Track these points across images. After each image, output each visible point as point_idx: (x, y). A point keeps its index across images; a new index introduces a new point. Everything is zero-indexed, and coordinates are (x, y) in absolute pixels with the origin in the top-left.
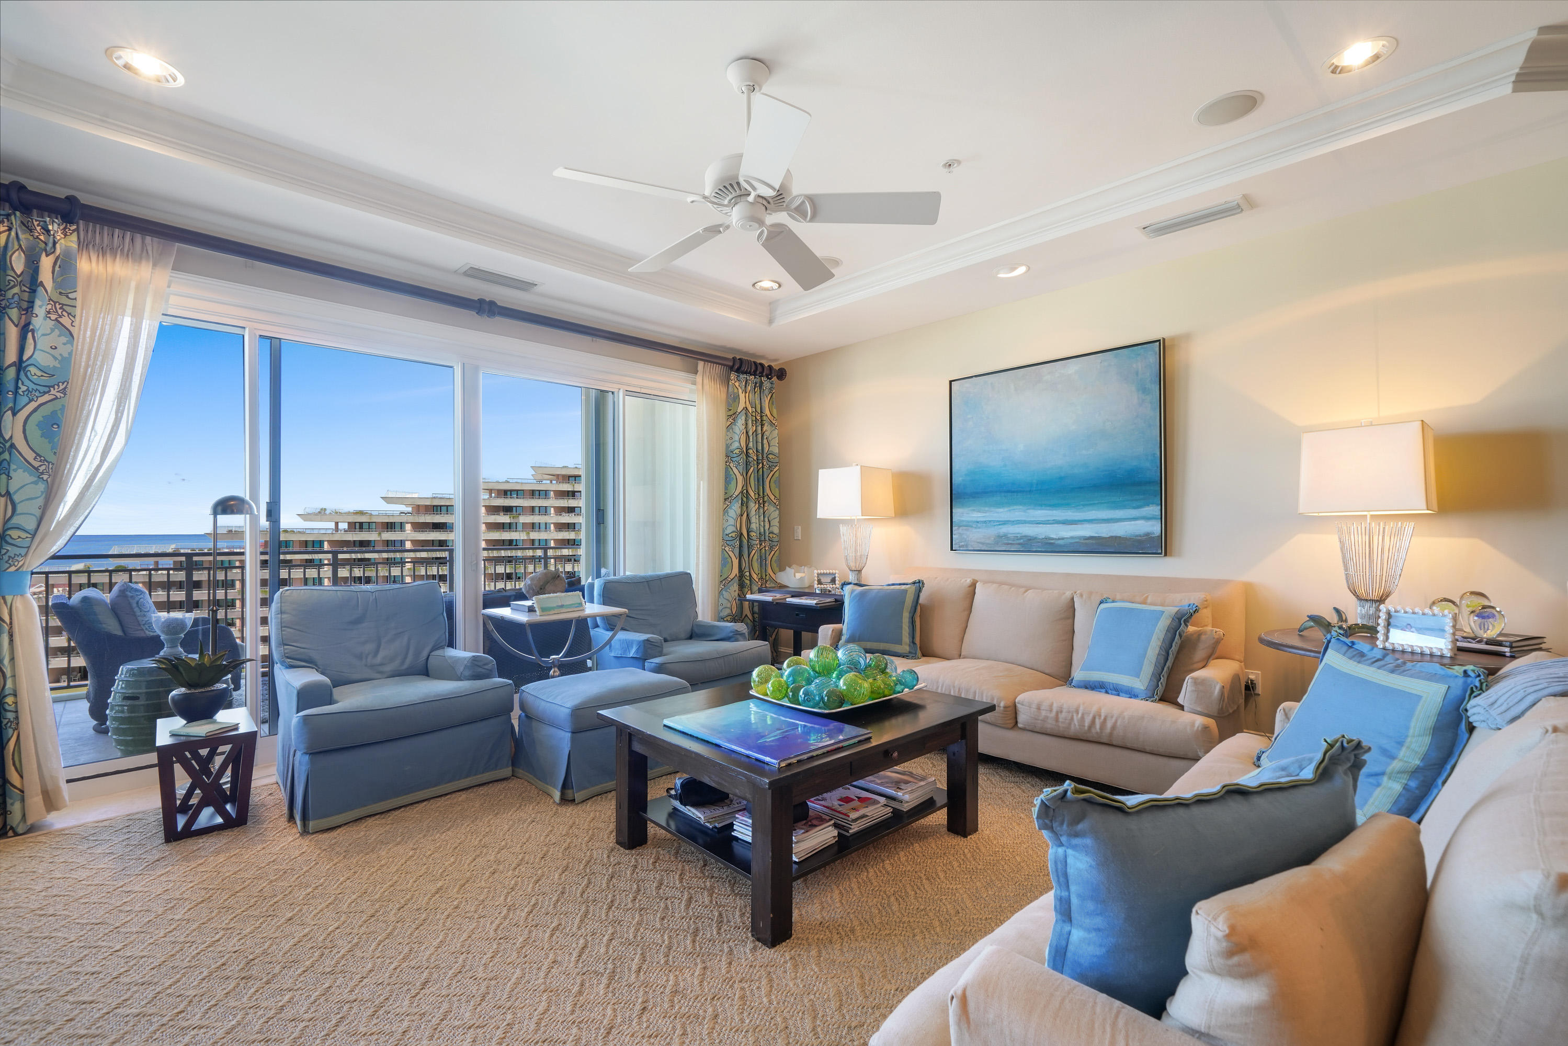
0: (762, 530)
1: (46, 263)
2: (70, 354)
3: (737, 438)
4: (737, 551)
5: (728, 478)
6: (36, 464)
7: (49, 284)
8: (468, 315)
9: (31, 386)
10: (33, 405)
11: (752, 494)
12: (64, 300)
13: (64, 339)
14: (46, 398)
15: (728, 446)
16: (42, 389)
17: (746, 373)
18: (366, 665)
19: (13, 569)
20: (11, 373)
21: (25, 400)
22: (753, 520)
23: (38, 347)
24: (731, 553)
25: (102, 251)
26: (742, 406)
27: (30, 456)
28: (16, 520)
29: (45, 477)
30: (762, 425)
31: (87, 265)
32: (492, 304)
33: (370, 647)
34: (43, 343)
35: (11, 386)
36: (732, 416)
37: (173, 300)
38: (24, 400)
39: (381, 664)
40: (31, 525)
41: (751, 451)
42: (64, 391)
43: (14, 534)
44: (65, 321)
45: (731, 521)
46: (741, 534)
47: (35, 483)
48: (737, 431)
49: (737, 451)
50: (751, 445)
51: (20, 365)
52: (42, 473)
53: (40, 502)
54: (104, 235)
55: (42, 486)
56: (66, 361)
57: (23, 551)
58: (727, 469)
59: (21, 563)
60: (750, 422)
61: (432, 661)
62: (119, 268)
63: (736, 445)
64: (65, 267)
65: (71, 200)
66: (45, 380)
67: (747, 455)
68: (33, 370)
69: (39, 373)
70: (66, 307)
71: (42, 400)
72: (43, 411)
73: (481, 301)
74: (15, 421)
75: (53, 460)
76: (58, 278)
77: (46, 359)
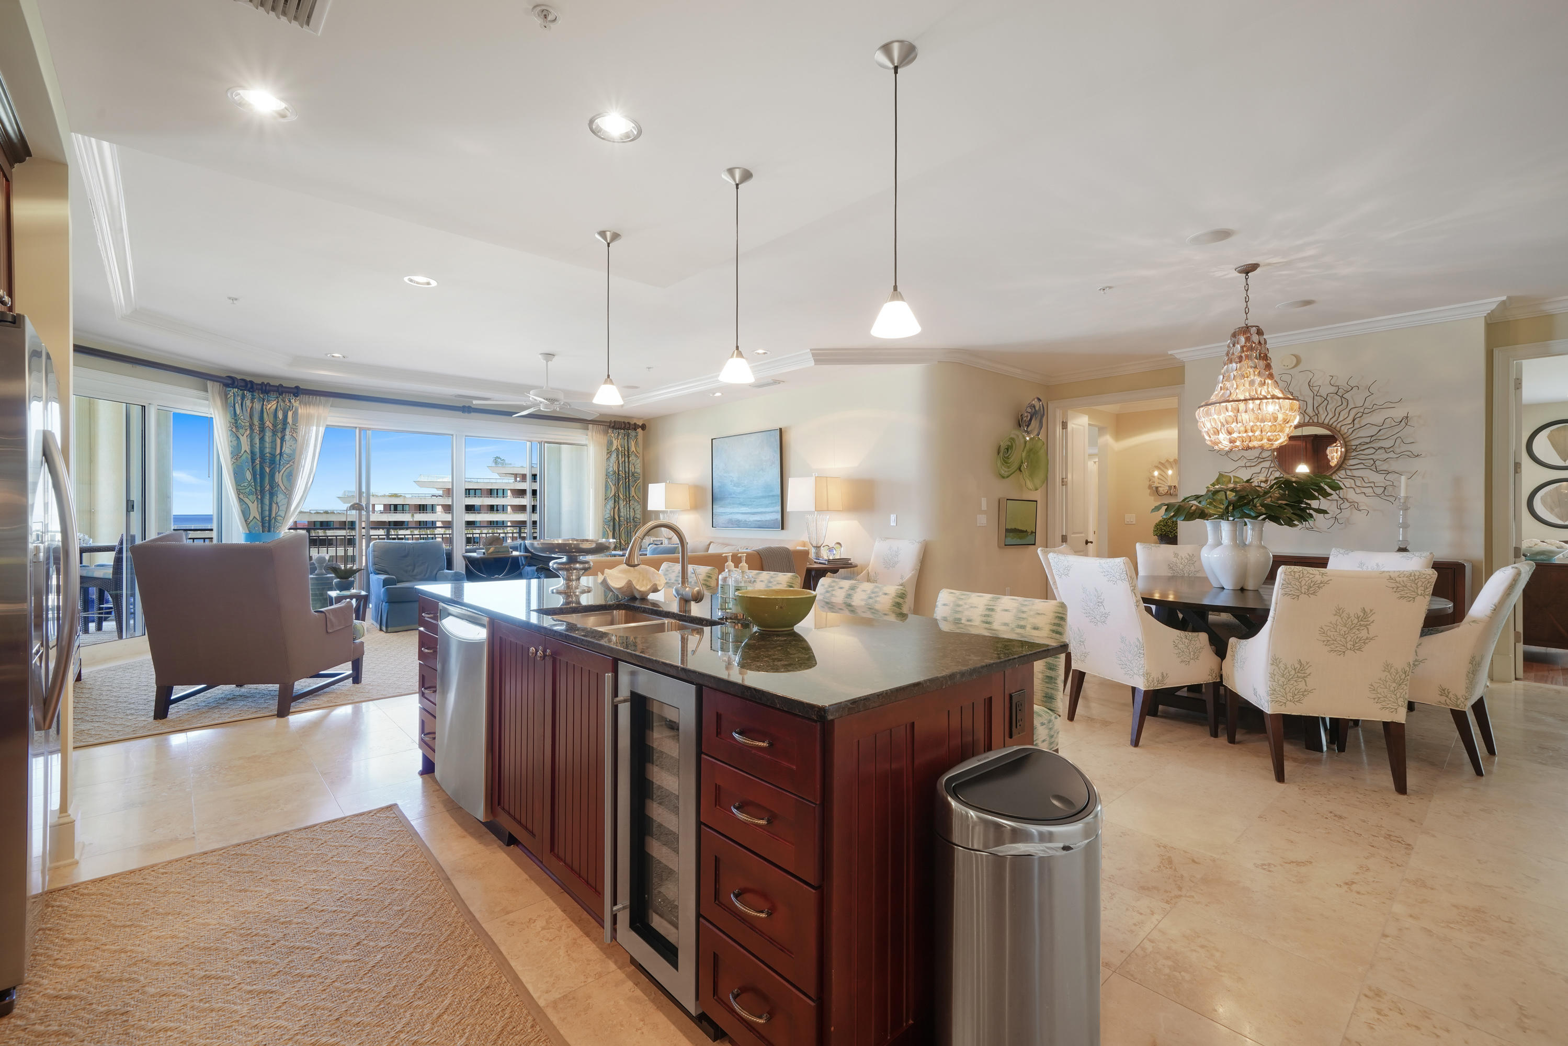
0: (628, 516)
1: (290, 414)
2: (296, 448)
3: (611, 465)
4: (611, 528)
5: (607, 487)
6: (285, 491)
7: (290, 423)
8: (458, 413)
9: (284, 461)
10: (285, 469)
11: (621, 496)
12: (294, 427)
13: (294, 442)
14: (288, 465)
15: (607, 470)
16: (287, 462)
17: (618, 429)
18: (410, 575)
20: (278, 457)
22: (622, 510)
23: (287, 446)
24: (607, 529)
25: (305, 404)
26: (614, 447)
27: (283, 488)
28: (280, 513)
30: (629, 458)
31: (302, 411)
32: (469, 407)
35: (278, 463)
36: (609, 453)
38: (282, 467)
41: (620, 472)
42: (294, 463)
43: (279, 518)
44: (294, 435)
45: (608, 512)
46: (614, 519)
47: (285, 498)
48: (612, 462)
49: (611, 473)
50: (621, 469)
51: (281, 454)
52: (287, 494)
54: (306, 398)
55: (287, 500)
56: (294, 451)
58: (607, 482)
60: (620, 456)
61: (438, 574)
62: (312, 410)
63: (611, 469)
64: (295, 414)
65: (297, 387)
66: (288, 459)
67: (619, 475)
68: (285, 455)
70: (295, 430)
71: (287, 467)
72: (288, 471)
73: (464, 407)
74: (279, 475)
75: (290, 489)
76: (292, 418)
77: (288, 451)
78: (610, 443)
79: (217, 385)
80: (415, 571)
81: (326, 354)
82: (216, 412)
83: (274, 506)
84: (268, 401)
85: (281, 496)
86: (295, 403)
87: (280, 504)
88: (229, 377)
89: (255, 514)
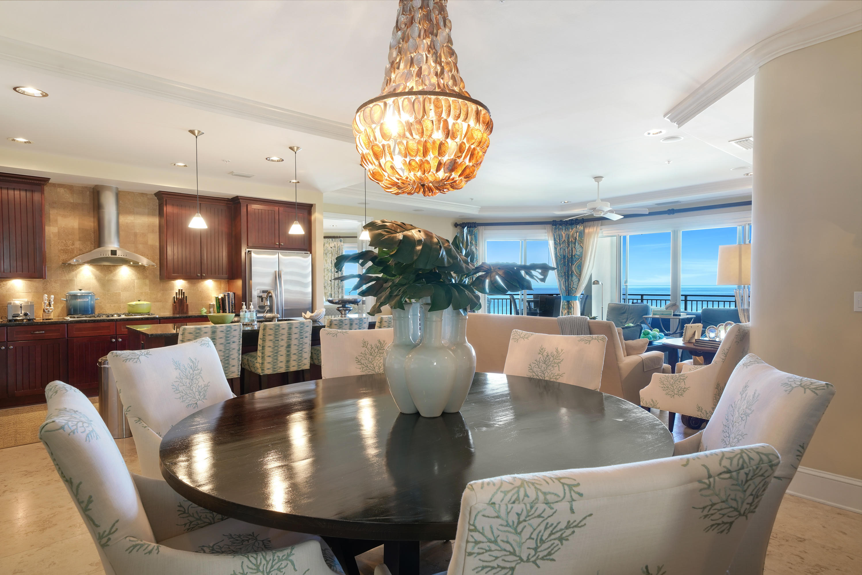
1: (578, 233)
2: (582, 251)
7: (578, 238)
8: (667, 215)
9: (576, 259)
10: (576, 263)
12: (581, 240)
13: (581, 248)
14: (578, 261)
19: (573, 296)
23: (576, 251)
27: (575, 273)
32: (673, 210)
34: (578, 250)
35: (574, 260)
37: (604, 232)
40: (576, 287)
42: (581, 259)
43: (573, 289)
44: (581, 245)
52: (577, 276)
53: (578, 282)
54: (588, 224)
55: (577, 279)
56: (582, 253)
57: (574, 292)
59: (575, 295)
62: (591, 230)
66: (578, 258)
68: (576, 256)
69: (578, 256)
70: (581, 242)
72: (578, 264)
73: (669, 210)
74: (573, 267)
75: (579, 273)
76: (579, 236)
77: (578, 253)
79: (549, 227)
81: (561, 202)
82: (550, 239)
83: (572, 282)
84: (572, 229)
85: (574, 277)
86: (580, 227)
87: (574, 282)
88: (553, 221)
89: (563, 287)
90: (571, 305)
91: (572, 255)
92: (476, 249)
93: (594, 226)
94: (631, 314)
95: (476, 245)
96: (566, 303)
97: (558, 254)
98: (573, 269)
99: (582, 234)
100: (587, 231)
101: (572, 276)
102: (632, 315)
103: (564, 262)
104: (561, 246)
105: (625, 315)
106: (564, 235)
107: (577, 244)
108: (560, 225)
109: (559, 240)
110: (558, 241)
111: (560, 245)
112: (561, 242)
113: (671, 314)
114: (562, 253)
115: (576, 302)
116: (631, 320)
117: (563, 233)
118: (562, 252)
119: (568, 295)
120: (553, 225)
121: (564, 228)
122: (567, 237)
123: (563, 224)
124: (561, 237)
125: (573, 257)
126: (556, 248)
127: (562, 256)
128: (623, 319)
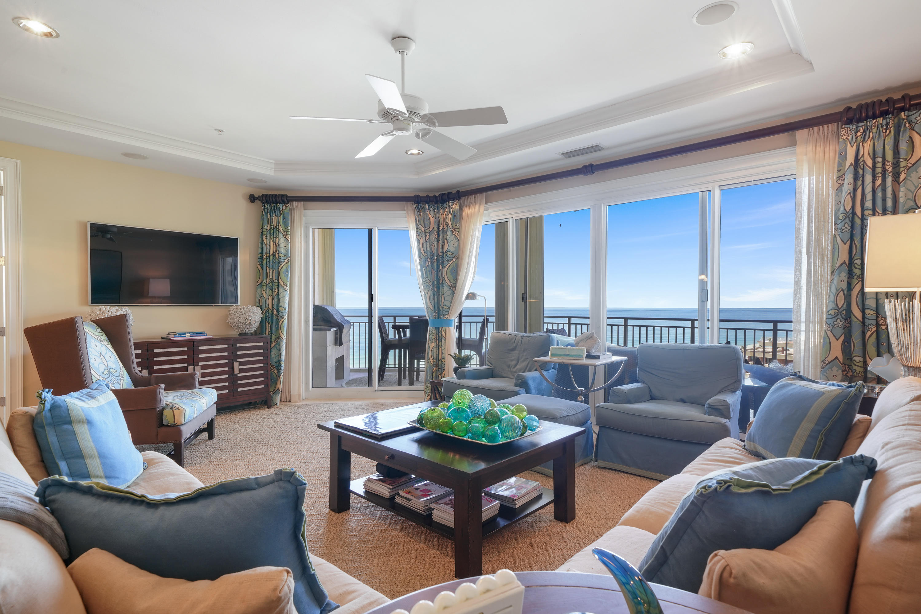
2: (458, 245)
3: (843, 202)
6: (449, 284)
7: (451, 224)
9: (448, 258)
10: (449, 264)
12: (456, 227)
13: (456, 241)
14: (452, 261)
15: (836, 212)
16: (451, 259)
18: (510, 371)
19: (445, 318)
21: (447, 263)
23: (449, 245)
25: (466, 205)
26: (849, 162)
27: (448, 281)
28: (445, 303)
29: (451, 288)
33: (514, 363)
34: (451, 244)
36: (842, 177)
37: (492, 214)
39: (515, 372)
40: (448, 304)
42: (456, 258)
43: (445, 307)
44: (456, 234)
47: (449, 290)
49: (841, 217)
51: (446, 252)
52: (450, 287)
53: (451, 296)
54: (465, 199)
55: (451, 291)
56: (457, 248)
57: (447, 313)
59: (447, 317)
62: (472, 210)
63: (842, 210)
65: (456, 192)
66: (452, 256)
68: (448, 253)
69: (451, 254)
71: (451, 263)
72: (451, 266)
73: (585, 167)
74: (445, 270)
75: (454, 282)
76: (453, 219)
77: (452, 249)
78: (843, 156)
80: (518, 367)
82: (411, 225)
83: (443, 296)
84: (444, 209)
85: (446, 288)
86: (455, 206)
87: (445, 295)
88: (416, 196)
89: (429, 304)
90: (442, 335)
91: (443, 252)
92: (287, 240)
93: (475, 203)
94: (524, 351)
95: (286, 233)
96: (434, 332)
97: (422, 251)
98: (445, 274)
99: (458, 217)
100: (465, 212)
101: (443, 287)
102: (525, 354)
103: (432, 264)
104: (428, 237)
105: (515, 354)
106: (432, 220)
107: (449, 233)
108: (427, 203)
109: (425, 227)
110: (423, 229)
111: (426, 236)
112: (427, 231)
113: (582, 356)
114: (428, 249)
115: (449, 330)
116: (523, 361)
117: (431, 215)
118: (428, 246)
119: (438, 318)
120: (415, 203)
121: (432, 208)
122: (437, 223)
123: (430, 201)
124: (427, 223)
125: (445, 254)
126: (418, 240)
127: (429, 254)
128: (512, 360)
